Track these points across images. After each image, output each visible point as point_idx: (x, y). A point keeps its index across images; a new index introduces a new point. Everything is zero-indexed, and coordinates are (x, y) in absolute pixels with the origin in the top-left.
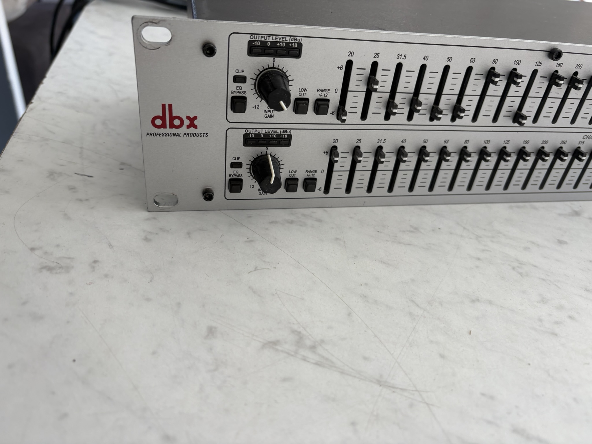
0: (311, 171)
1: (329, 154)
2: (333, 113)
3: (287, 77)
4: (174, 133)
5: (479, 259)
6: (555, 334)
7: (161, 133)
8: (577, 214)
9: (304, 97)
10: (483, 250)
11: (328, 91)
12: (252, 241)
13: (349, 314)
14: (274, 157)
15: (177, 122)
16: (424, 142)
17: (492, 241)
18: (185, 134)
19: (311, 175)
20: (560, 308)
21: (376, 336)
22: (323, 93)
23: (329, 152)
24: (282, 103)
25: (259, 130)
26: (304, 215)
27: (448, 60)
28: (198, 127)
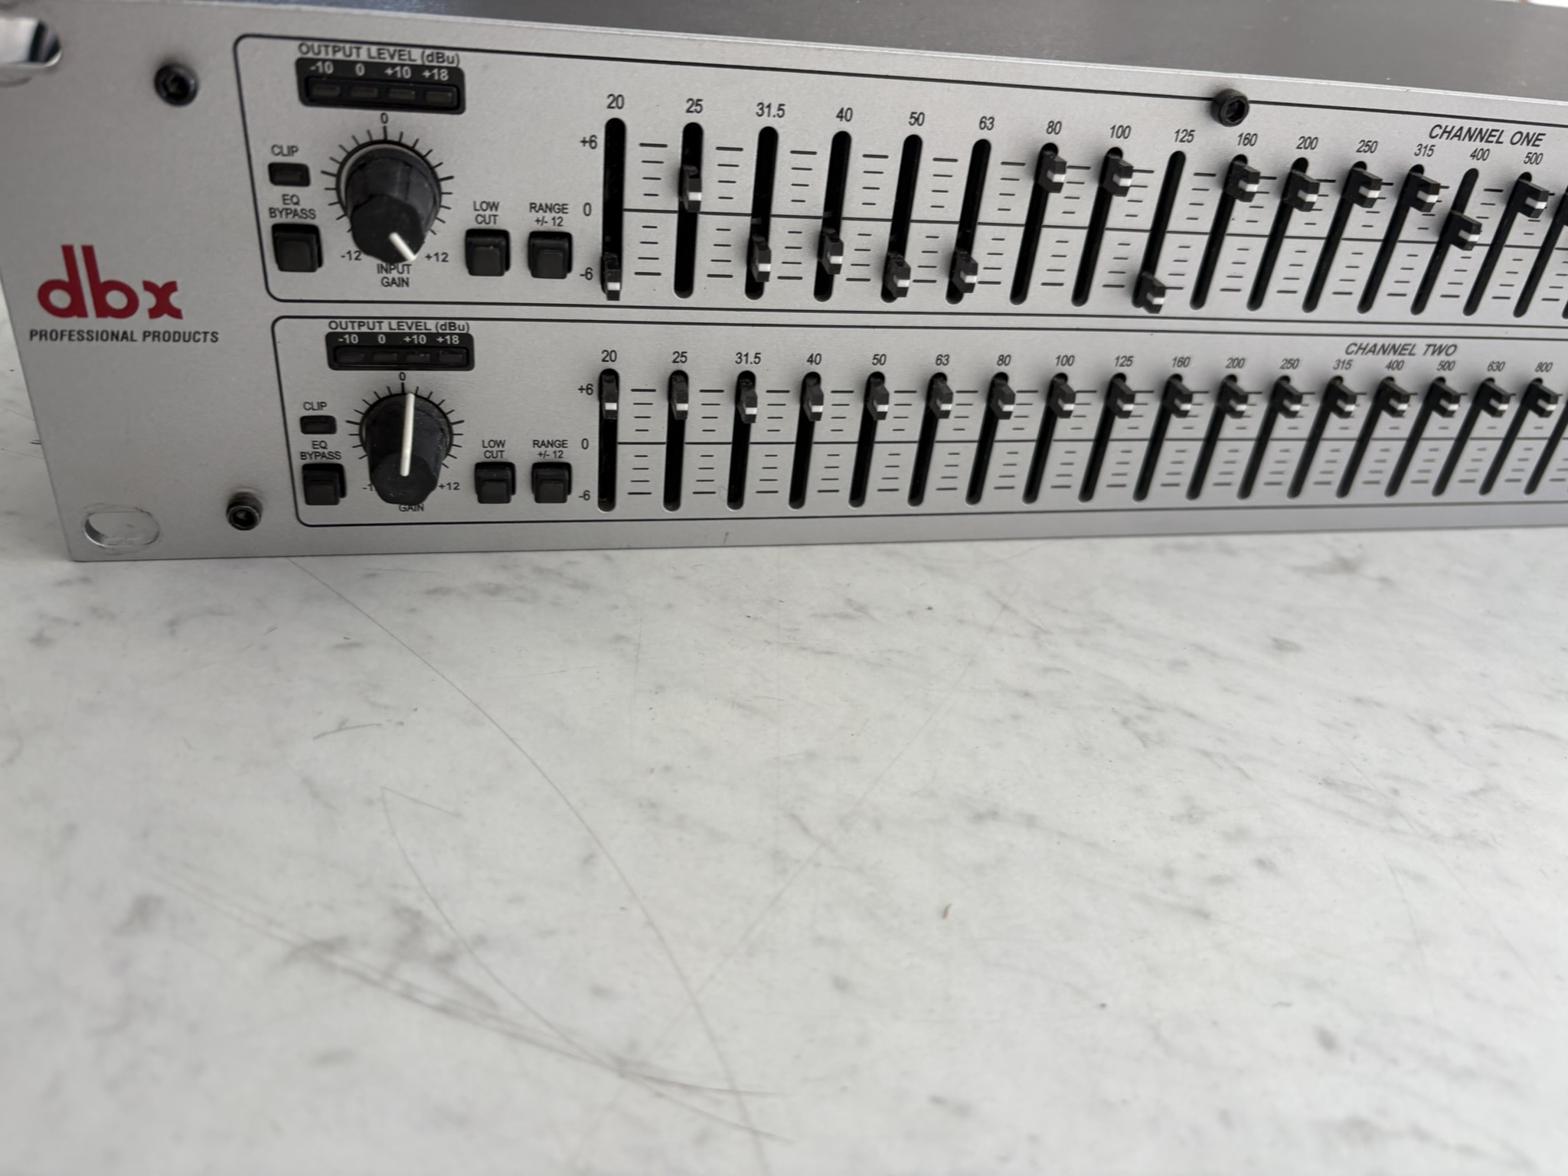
0: (548, 442)
1: (595, 395)
2: (587, 274)
3: (432, 169)
4: (113, 333)
5: (1026, 694)
6: (1202, 914)
7: (74, 331)
8: (1346, 566)
9: (492, 226)
10: (1046, 670)
11: (563, 208)
12: (356, 645)
13: (588, 860)
14: (427, 400)
15: (117, 300)
16: (875, 361)
17: (1080, 645)
18: (147, 334)
19: (551, 455)
20: (1238, 835)
21: (650, 924)
22: (549, 216)
23: (595, 388)
24: (396, 239)
25: (371, 321)
26: (539, 571)
27: (913, 121)
28: (184, 313)
